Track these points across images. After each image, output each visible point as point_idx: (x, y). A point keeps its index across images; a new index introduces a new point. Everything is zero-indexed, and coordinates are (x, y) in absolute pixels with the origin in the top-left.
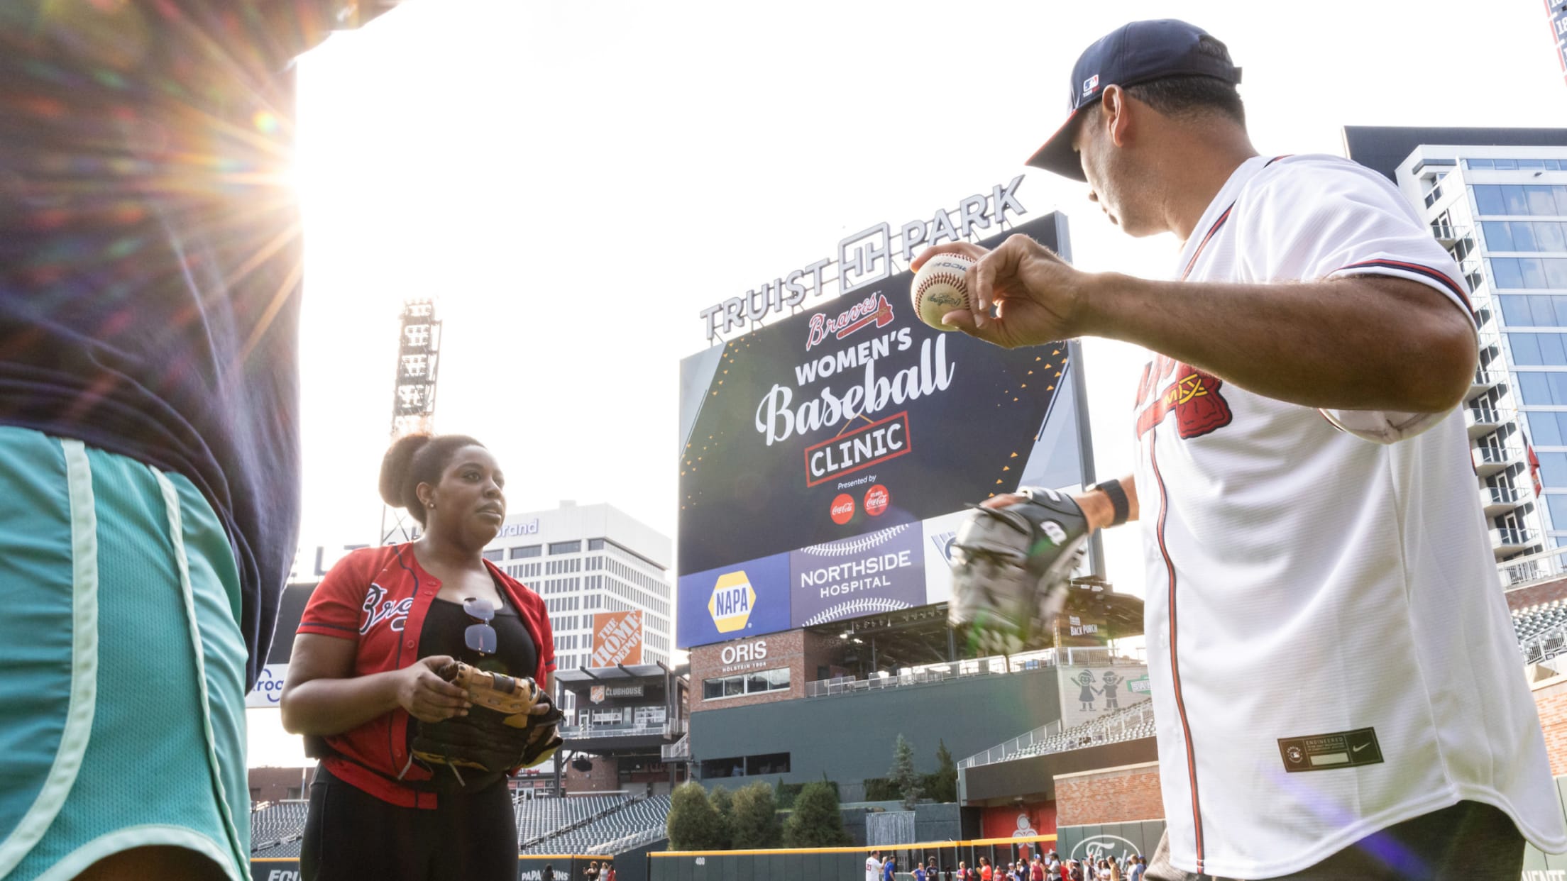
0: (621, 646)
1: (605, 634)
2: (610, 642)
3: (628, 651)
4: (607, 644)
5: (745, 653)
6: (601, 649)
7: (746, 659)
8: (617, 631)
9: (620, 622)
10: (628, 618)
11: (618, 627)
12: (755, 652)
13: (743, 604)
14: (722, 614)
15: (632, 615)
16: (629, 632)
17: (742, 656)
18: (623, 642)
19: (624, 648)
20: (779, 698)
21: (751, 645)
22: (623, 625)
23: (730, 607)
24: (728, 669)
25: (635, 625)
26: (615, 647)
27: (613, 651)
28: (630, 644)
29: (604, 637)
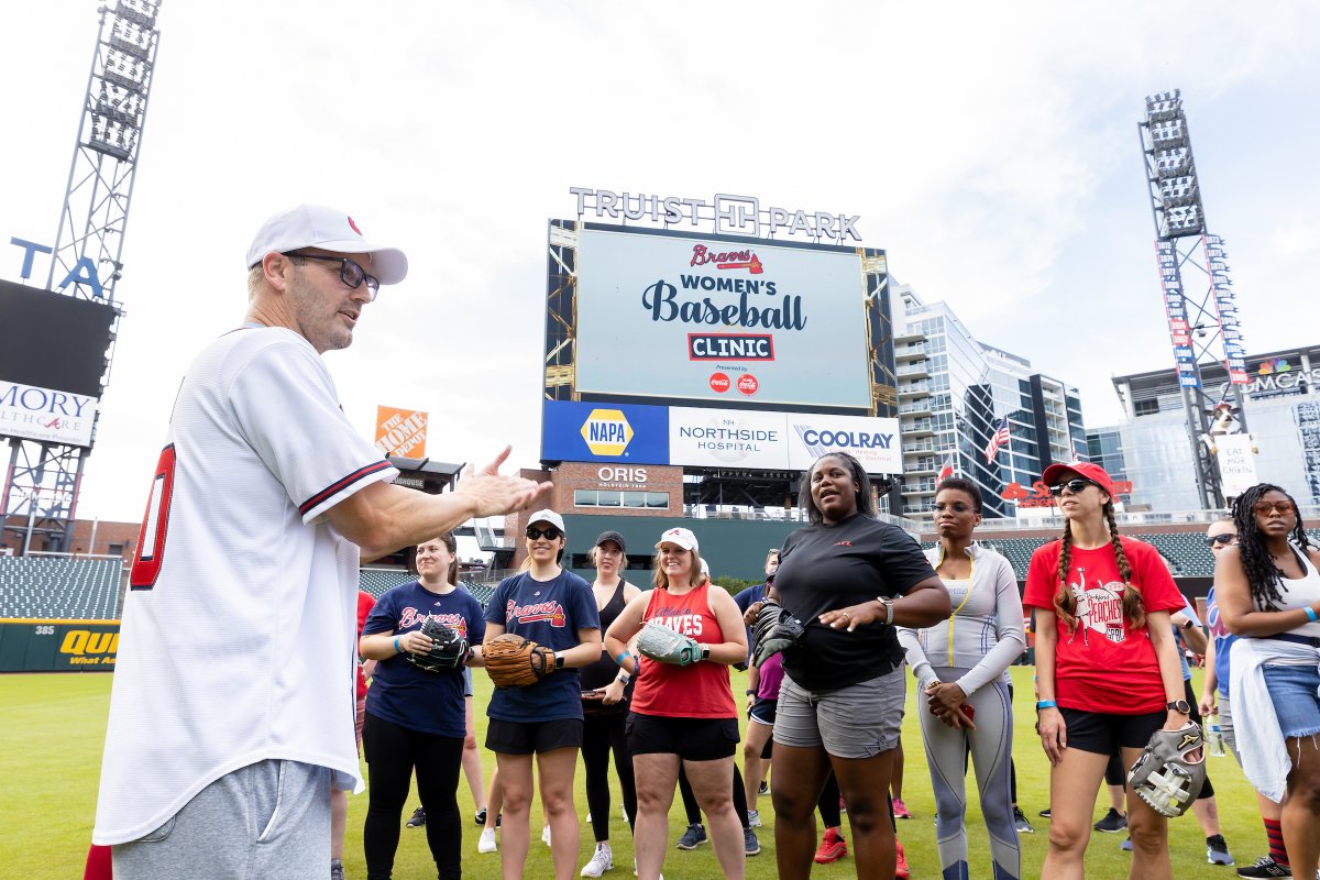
0: (405, 440)
1: (389, 426)
2: (394, 434)
3: (412, 447)
4: (390, 435)
5: (624, 475)
6: (384, 439)
7: (625, 479)
8: (401, 427)
9: (405, 419)
10: (413, 417)
11: (403, 423)
12: (634, 476)
13: (619, 437)
14: (596, 439)
15: (417, 416)
16: (414, 430)
17: (621, 477)
18: (407, 437)
19: (408, 442)
20: (658, 514)
21: (631, 470)
22: (407, 422)
23: (606, 436)
24: (605, 485)
25: (420, 425)
26: (399, 441)
27: (397, 443)
28: (413, 440)
29: (388, 429)
